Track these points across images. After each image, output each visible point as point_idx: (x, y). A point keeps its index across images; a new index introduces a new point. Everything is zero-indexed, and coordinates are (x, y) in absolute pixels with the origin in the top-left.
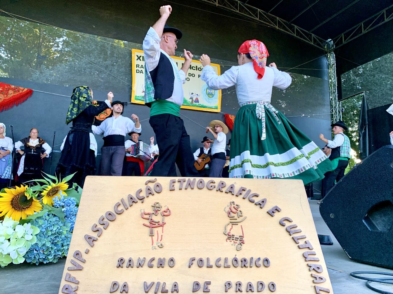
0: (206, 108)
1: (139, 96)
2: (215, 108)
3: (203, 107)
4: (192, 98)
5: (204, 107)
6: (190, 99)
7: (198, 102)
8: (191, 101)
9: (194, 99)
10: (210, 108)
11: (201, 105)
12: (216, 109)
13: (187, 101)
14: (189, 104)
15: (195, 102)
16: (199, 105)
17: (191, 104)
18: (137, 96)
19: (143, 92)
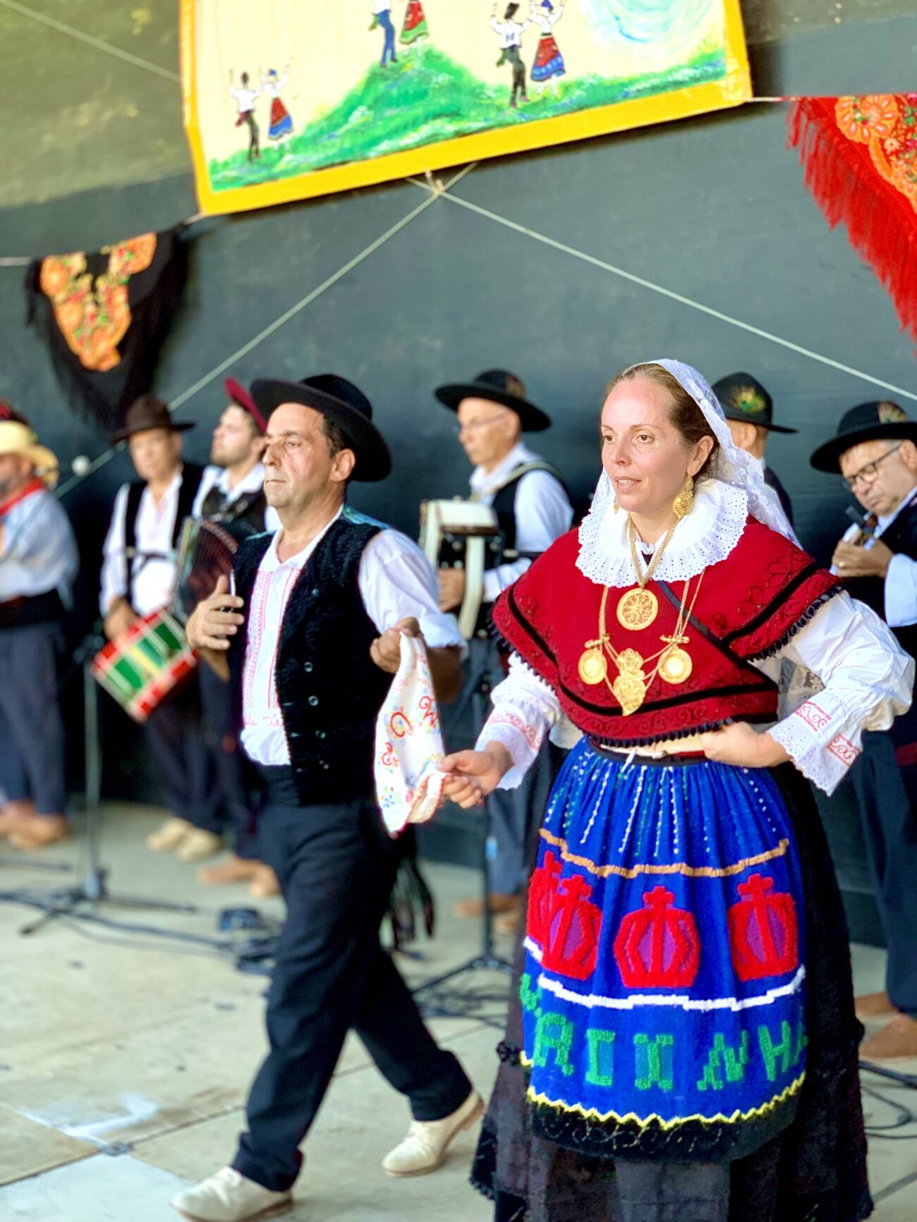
0: (626, 96)
1: (227, 156)
2: (695, 80)
3: (604, 103)
4: (511, 52)
5: (613, 100)
6: (500, 63)
7: (560, 69)
8: (509, 81)
9: (528, 56)
10: (654, 89)
11: (579, 85)
12: (706, 77)
13: (482, 87)
14: (499, 109)
15: (536, 78)
16: (567, 89)
17: (513, 102)
18: (221, 160)
19: (239, 123)
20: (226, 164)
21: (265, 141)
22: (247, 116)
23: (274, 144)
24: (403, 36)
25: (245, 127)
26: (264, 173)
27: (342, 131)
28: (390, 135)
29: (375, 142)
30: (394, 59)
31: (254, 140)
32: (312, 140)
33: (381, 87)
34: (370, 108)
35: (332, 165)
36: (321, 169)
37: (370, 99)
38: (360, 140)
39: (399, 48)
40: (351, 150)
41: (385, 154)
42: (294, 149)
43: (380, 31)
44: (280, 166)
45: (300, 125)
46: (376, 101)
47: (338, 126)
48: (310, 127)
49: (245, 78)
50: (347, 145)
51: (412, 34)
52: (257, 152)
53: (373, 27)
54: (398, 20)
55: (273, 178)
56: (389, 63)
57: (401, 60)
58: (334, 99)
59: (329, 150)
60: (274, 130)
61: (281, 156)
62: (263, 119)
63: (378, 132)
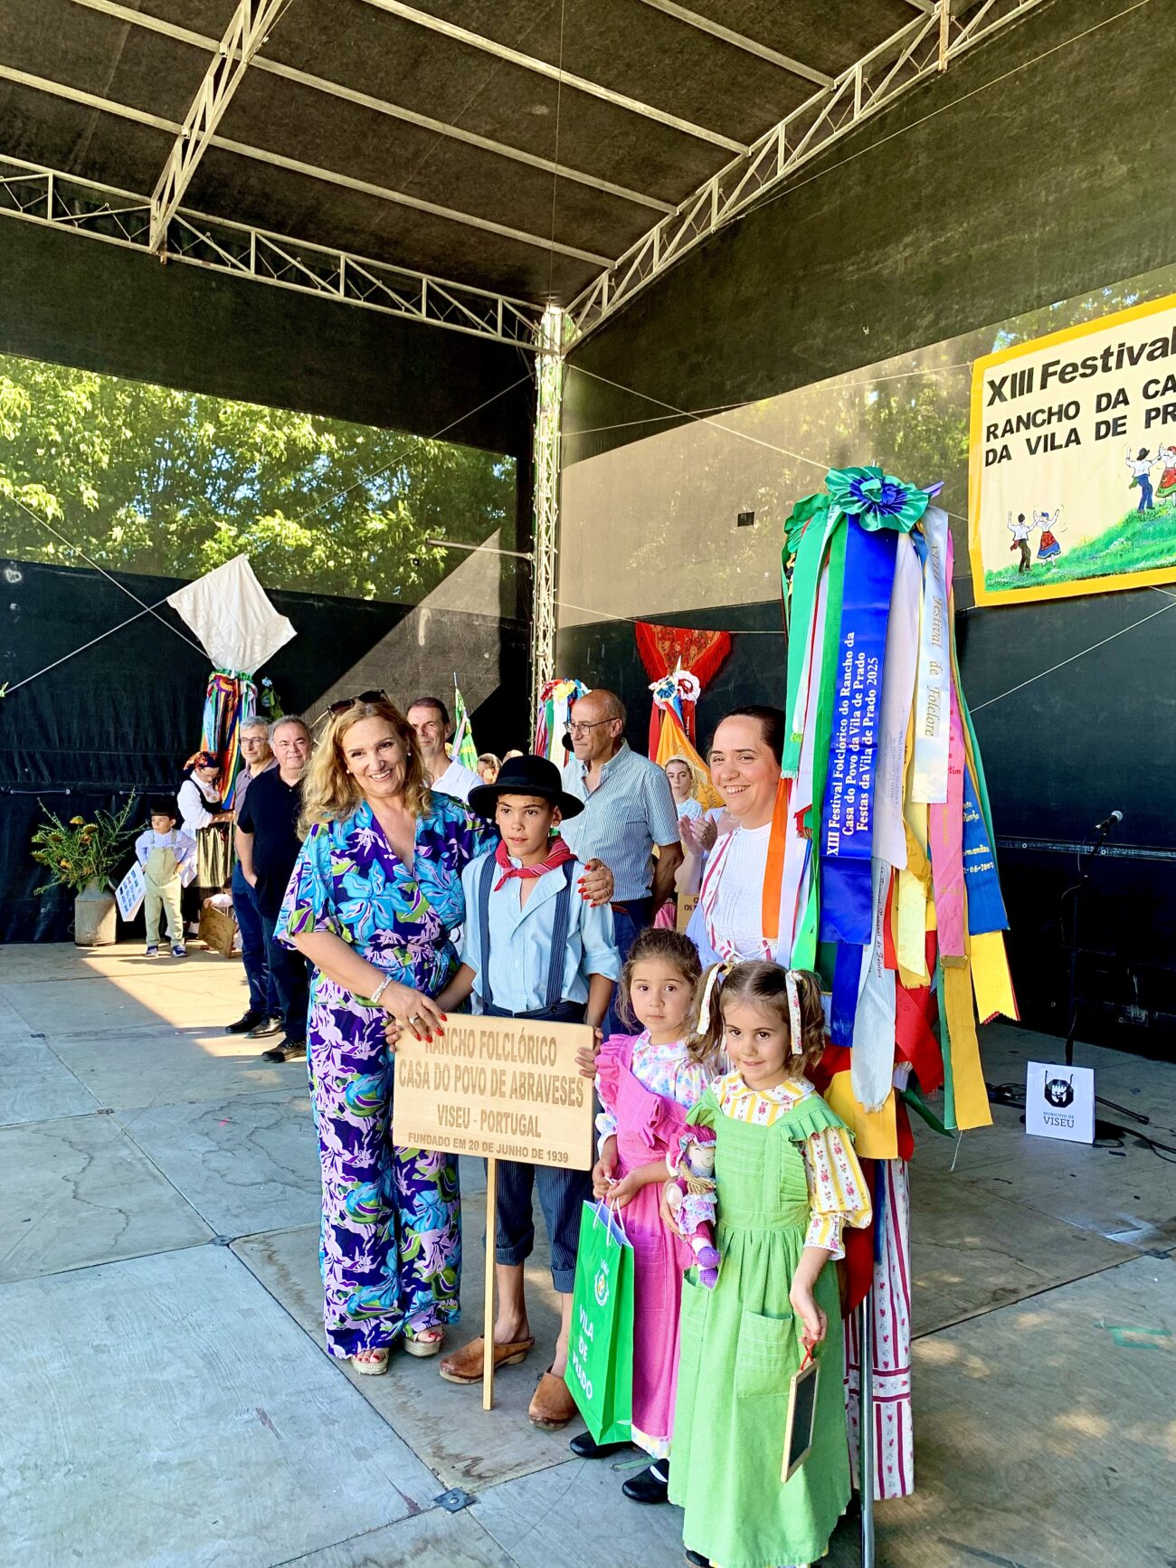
1: (1001, 569)
18: (995, 571)
19: (1013, 547)
20: (1000, 573)
21: (1034, 559)
22: (1021, 543)
23: (1043, 561)
24: (1159, 491)
25: (1019, 550)
26: (1034, 580)
27: (1102, 554)
28: (1146, 558)
29: (1131, 562)
30: (1150, 507)
31: (1025, 559)
32: (1079, 560)
33: (1139, 526)
34: (1128, 539)
35: (1094, 576)
36: (1083, 579)
37: (1128, 533)
38: (1119, 560)
39: (1155, 499)
40: (1112, 566)
41: (1142, 570)
42: (1059, 566)
43: (1139, 488)
44: (1049, 576)
45: (1065, 550)
46: (1134, 534)
47: (1097, 551)
48: (1074, 551)
49: (1021, 518)
50: (1107, 563)
51: (1167, 491)
52: (1028, 566)
53: (1133, 486)
54: (1155, 481)
55: (1038, 584)
56: (1146, 510)
57: (1157, 508)
58: (1097, 532)
59: (1093, 567)
60: (1042, 552)
61: (1049, 570)
62: (1034, 545)
63: (1137, 553)
